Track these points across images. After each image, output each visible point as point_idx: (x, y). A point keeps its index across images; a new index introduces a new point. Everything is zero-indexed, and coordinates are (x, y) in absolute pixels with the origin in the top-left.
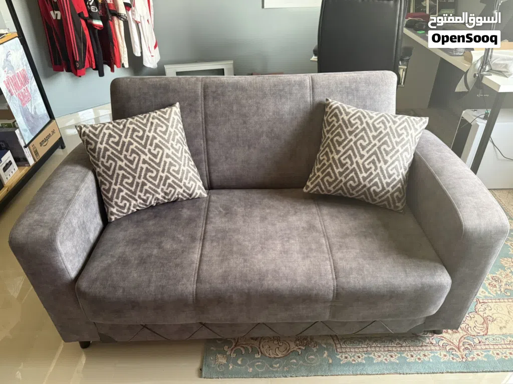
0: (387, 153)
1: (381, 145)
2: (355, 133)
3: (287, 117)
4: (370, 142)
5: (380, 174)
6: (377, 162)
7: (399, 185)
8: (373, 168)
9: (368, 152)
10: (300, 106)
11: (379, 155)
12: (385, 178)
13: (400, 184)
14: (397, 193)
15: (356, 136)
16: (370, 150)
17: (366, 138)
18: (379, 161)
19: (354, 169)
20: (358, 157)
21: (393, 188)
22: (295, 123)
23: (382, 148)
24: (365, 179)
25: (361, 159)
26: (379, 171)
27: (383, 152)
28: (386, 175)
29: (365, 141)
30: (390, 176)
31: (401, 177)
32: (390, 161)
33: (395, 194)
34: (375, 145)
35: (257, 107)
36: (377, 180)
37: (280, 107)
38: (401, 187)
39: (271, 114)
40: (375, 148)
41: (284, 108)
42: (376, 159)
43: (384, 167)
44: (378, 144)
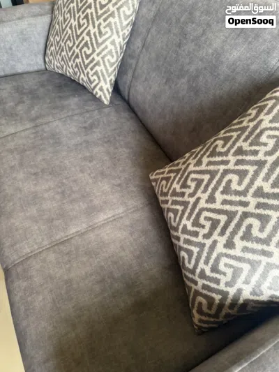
0: (247, 236)
1: (252, 215)
2: (244, 157)
3: (224, 70)
4: (244, 193)
5: (206, 249)
6: (219, 230)
7: (217, 297)
8: (206, 231)
9: (225, 202)
10: (252, 64)
11: (233, 225)
12: (206, 263)
13: (220, 297)
14: (204, 301)
15: (238, 163)
16: (231, 203)
17: (247, 181)
18: (222, 233)
19: (185, 204)
20: (206, 196)
21: (204, 287)
22: (226, 87)
23: (249, 221)
24: (185, 231)
25: (207, 201)
26: (208, 242)
27: (243, 229)
28: (212, 261)
29: (240, 183)
30: (215, 269)
31: (232, 291)
32: (237, 252)
33: (200, 299)
34: (246, 204)
35: (204, 31)
36: (195, 250)
37: (227, 47)
38: (217, 301)
39: (210, 51)
40: (241, 209)
41: (231, 54)
42: (222, 224)
43: (220, 248)
44: (251, 209)
